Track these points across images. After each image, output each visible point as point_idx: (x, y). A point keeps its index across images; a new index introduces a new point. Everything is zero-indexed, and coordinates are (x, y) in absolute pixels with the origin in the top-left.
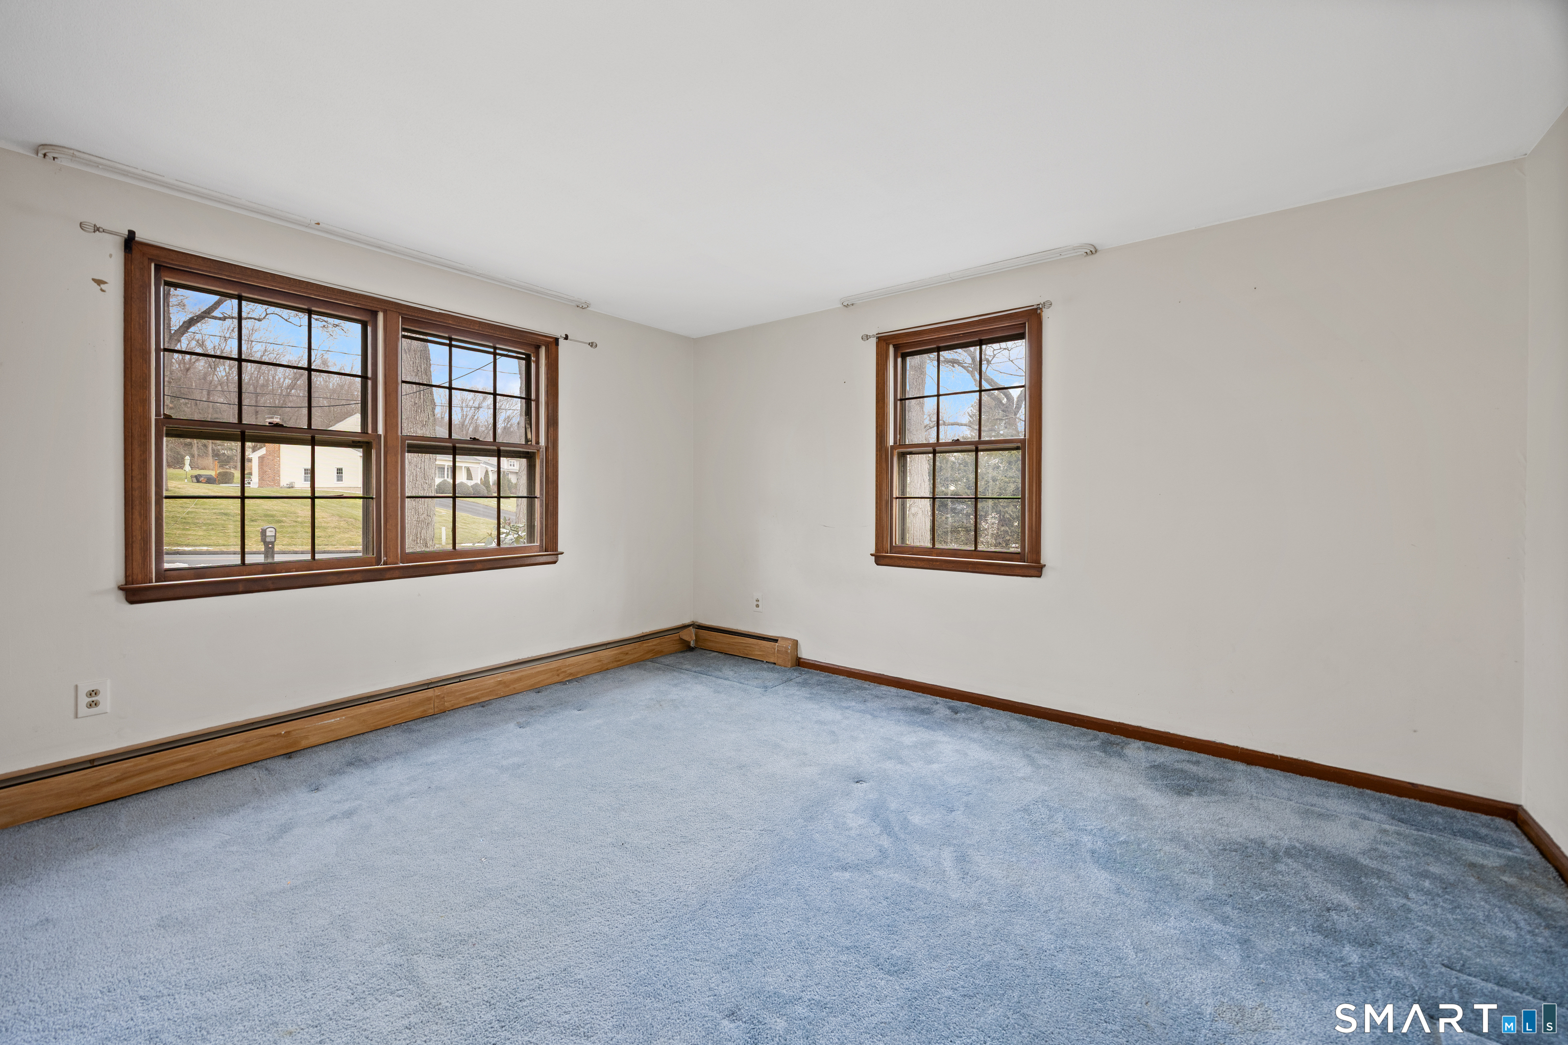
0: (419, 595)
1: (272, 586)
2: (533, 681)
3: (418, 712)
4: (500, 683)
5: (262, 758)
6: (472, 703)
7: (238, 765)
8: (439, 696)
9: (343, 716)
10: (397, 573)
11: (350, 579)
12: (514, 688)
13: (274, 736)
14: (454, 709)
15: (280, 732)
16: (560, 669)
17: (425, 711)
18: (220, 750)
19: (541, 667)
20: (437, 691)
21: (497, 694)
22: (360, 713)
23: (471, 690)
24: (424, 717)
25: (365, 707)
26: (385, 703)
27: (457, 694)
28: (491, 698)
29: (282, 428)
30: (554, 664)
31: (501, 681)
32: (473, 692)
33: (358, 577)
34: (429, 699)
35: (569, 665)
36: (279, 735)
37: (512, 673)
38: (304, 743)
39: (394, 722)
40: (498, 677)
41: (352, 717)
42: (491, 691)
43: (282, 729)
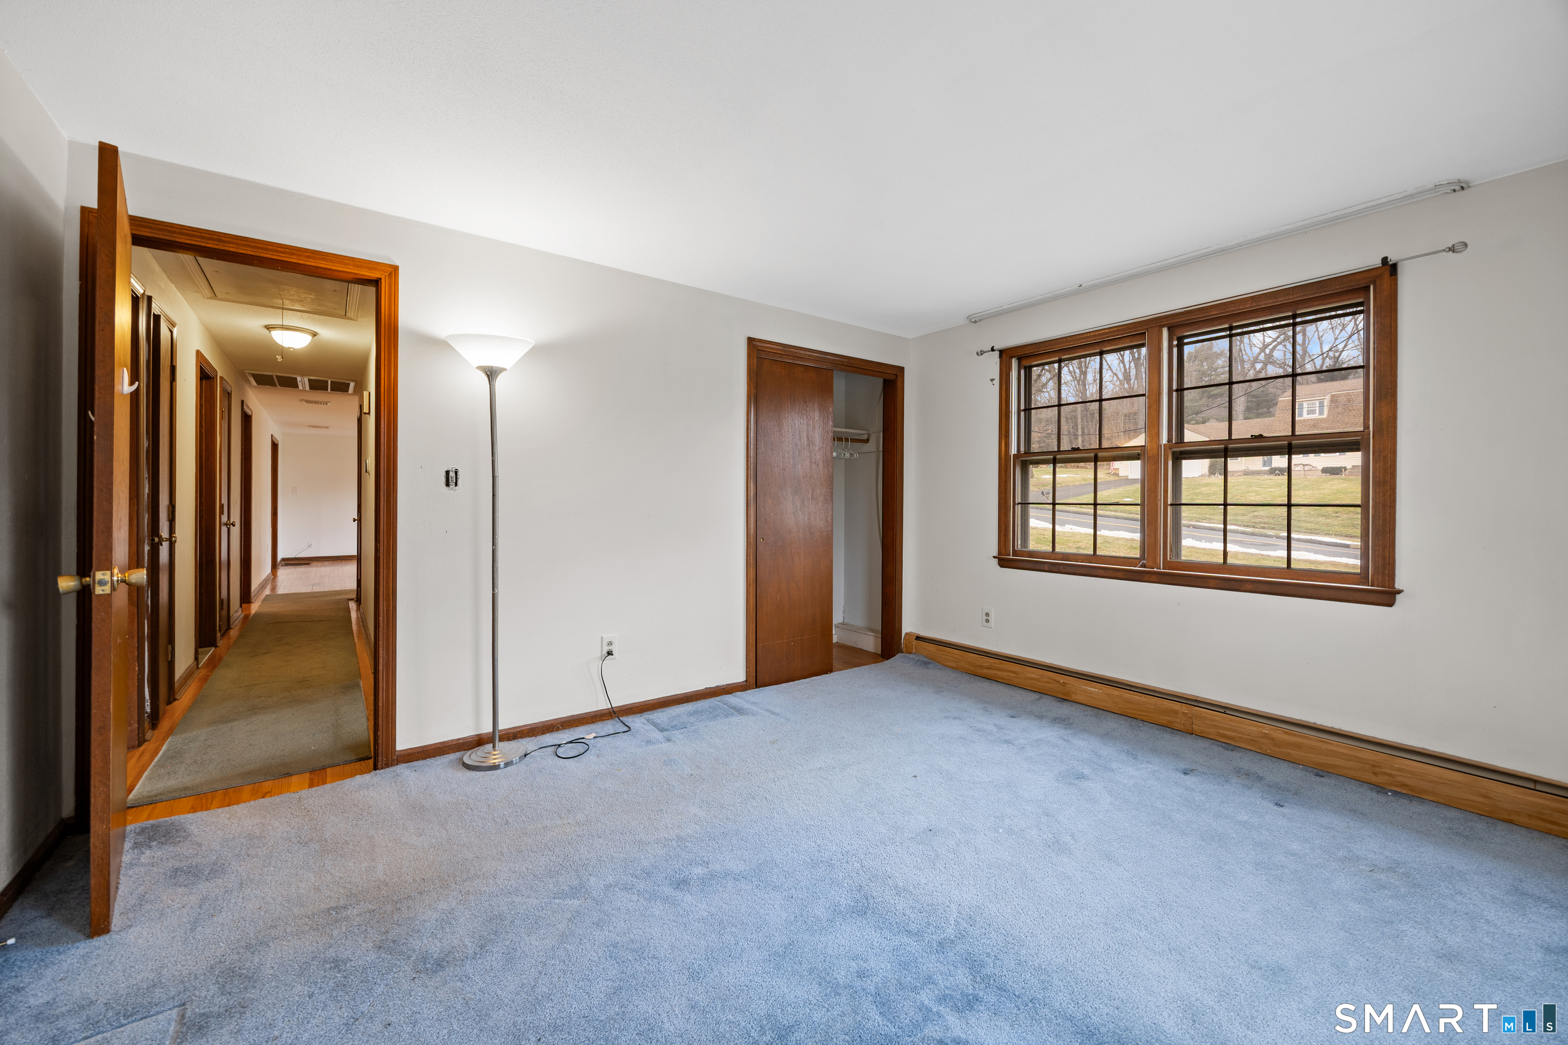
0: (1178, 604)
1: (1063, 570)
2: (1322, 759)
3: (1164, 719)
4: (1266, 736)
5: (1049, 693)
6: (1227, 741)
7: (1037, 690)
8: (1186, 713)
9: (1101, 689)
10: (1154, 577)
11: (1114, 575)
12: (1289, 753)
13: (1056, 681)
14: (1202, 736)
15: (1060, 680)
16: (1380, 767)
17: (1171, 722)
18: (1029, 675)
19: (1339, 746)
20: (1184, 708)
21: (1261, 748)
22: (1113, 693)
23: (1225, 726)
24: (1168, 727)
25: (1117, 690)
26: (1134, 695)
27: (1207, 722)
28: (1252, 749)
29: (1079, 451)
30: (1368, 754)
31: (1266, 734)
32: (1227, 729)
33: (1119, 575)
34: (1176, 712)
35: (1399, 770)
36: (1059, 682)
37: (1286, 733)
38: (1074, 697)
39: (1144, 718)
40: (1264, 728)
41: (1107, 694)
42: (1251, 740)
43: (1062, 679)
